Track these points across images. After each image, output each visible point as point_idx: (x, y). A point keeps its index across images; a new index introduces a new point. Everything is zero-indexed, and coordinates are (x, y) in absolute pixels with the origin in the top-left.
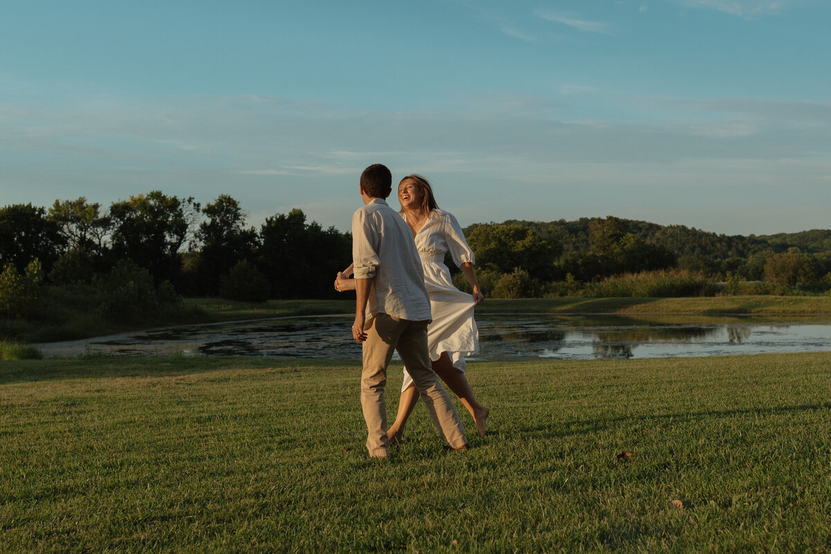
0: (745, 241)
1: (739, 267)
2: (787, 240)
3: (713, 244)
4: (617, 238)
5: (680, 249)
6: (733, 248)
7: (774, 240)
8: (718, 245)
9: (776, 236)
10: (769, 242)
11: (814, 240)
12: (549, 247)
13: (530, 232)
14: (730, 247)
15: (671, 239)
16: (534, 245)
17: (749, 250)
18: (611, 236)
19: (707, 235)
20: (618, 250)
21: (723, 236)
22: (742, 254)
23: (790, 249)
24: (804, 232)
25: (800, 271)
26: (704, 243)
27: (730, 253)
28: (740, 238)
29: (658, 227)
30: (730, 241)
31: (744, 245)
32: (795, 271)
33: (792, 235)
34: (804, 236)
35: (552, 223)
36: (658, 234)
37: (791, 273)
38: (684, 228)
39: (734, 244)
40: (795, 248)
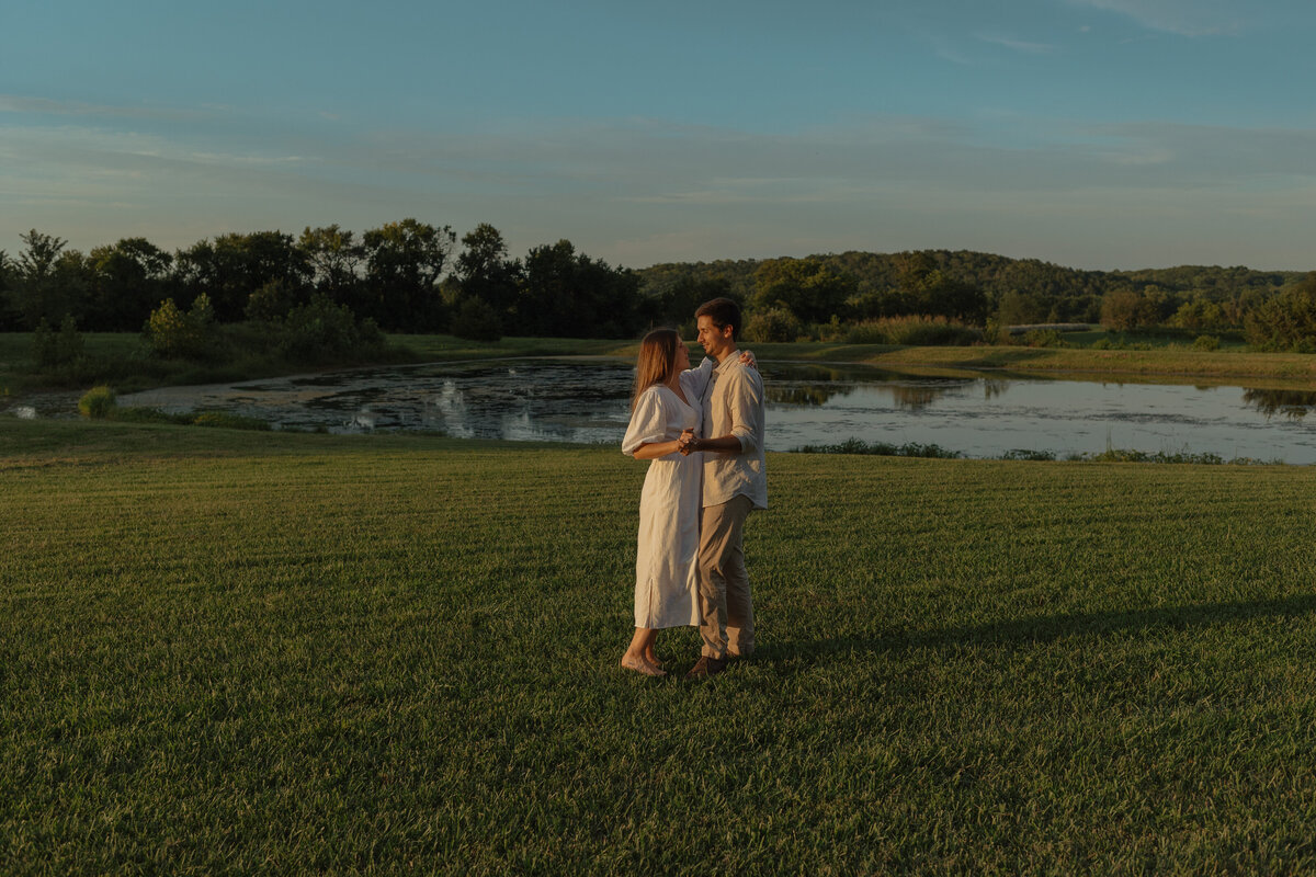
0: (1104, 278)
1: (1090, 306)
2: (1154, 276)
3: (1068, 279)
4: (922, 274)
5: (1031, 285)
6: (1090, 285)
7: (1138, 277)
8: (1073, 281)
9: (1142, 272)
10: (1132, 279)
11: (1182, 277)
12: (843, 284)
13: (823, 268)
14: (1086, 283)
15: (1022, 274)
16: (825, 281)
17: (1107, 286)
18: (916, 273)
19: (1063, 270)
20: (923, 288)
21: (1080, 271)
22: (1099, 291)
23: (1147, 287)
24: (1174, 268)
25: (1141, 313)
26: (1058, 280)
27: (1085, 290)
28: (1100, 274)
29: (1009, 261)
30: (1086, 277)
31: (1103, 282)
32: (1136, 312)
33: (1160, 271)
34: (1172, 272)
35: (895, 255)
36: (1008, 269)
37: (1130, 314)
38: (1037, 263)
39: (1091, 280)
40: (1153, 286)
